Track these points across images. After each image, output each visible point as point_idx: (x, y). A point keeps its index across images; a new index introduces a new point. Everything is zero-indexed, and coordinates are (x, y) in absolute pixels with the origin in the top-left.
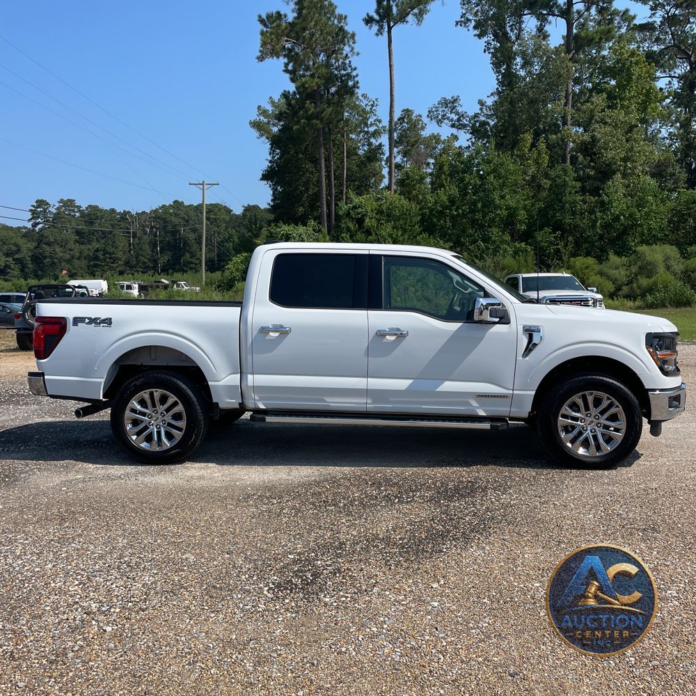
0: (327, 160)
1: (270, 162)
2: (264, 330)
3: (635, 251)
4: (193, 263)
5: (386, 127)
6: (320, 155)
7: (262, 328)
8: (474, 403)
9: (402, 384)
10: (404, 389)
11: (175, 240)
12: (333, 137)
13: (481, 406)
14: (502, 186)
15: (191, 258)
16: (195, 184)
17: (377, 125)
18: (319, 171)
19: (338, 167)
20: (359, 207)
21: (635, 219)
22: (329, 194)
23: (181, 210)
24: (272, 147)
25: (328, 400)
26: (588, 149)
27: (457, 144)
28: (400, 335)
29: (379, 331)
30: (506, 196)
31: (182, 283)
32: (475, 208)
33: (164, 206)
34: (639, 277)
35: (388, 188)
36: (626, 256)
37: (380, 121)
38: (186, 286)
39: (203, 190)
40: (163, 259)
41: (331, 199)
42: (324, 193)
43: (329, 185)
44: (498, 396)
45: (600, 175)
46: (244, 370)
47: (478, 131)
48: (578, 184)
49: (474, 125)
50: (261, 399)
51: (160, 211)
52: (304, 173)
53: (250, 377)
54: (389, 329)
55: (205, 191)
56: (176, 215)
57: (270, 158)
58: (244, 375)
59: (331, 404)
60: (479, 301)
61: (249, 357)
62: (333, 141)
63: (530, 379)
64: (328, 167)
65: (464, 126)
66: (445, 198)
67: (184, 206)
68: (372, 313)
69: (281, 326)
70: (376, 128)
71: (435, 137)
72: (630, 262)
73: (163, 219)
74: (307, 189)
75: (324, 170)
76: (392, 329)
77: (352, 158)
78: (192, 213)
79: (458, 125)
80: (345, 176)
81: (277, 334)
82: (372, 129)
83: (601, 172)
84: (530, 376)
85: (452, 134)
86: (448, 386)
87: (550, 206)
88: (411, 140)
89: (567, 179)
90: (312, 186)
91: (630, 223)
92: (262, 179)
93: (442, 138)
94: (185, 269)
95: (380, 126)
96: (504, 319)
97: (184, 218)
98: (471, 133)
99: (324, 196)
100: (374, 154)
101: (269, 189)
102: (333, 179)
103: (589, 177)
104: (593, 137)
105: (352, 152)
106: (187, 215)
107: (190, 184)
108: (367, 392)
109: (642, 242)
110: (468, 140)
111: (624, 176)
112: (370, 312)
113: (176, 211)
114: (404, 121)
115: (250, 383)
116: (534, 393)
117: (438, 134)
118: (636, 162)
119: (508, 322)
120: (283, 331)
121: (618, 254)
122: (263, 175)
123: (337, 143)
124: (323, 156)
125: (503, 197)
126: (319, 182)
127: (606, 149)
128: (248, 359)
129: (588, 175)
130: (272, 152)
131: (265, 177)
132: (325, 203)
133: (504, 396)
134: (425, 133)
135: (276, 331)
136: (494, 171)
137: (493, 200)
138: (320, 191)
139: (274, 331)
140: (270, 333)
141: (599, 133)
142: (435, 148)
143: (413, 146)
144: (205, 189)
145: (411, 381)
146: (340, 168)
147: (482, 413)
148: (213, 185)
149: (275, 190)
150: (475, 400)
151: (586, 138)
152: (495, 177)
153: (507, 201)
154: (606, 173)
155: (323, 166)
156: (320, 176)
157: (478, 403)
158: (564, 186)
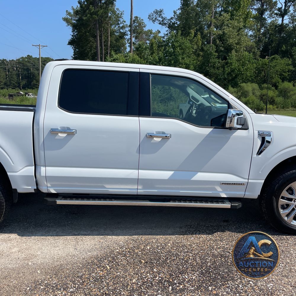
0: (101, 37)
1: (72, 36)
2: (54, 132)
3: (240, 86)
4: (37, 85)
5: (127, 25)
6: (97, 33)
7: (52, 129)
8: (219, 189)
9: (166, 175)
10: (167, 178)
11: (28, 73)
12: (103, 25)
13: (224, 191)
14: (183, 53)
15: (36, 82)
16: (35, 46)
17: (123, 24)
18: (97, 42)
19: (106, 40)
20: (116, 60)
21: (241, 71)
22: (101, 53)
23: (31, 60)
24: (73, 29)
25: (107, 186)
26: (221, 38)
27: (160, 35)
28: (165, 137)
29: (148, 134)
30: (184, 58)
31: (31, 94)
32: (171, 63)
33: (22, 58)
34: (241, 97)
35: (130, 52)
36: (236, 88)
37: (125, 22)
38: (33, 95)
39: (39, 49)
40: (23, 83)
41: (103, 56)
42: (99, 52)
43: (101, 49)
44: (237, 184)
45: (226, 50)
46: (38, 163)
47: (171, 27)
48: (217, 54)
49: (170, 24)
50: (52, 186)
51: (21, 60)
52: (90, 42)
53: (43, 169)
54: (156, 132)
55: (40, 49)
56: (29, 62)
57: (72, 34)
58: (37, 167)
59: (109, 190)
60: (230, 112)
61: (42, 153)
62: (103, 27)
63: (261, 172)
64: (101, 40)
65: (165, 24)
66: (157, 58)
67: (32, 58)
68: (143, 119)
69: (69, 129)
70: (123, 25)
71: (150, 31)
72: (238, 91)
73: (23, 64)
74: (91, 51)
75: (99, 41)
76: (158, 133)
77: (112, 36)
78: (36, 61)
79: (162, 23)
80: (109, 45)
81: (64, 135)
82: (121, 25)
83: (227, 49)
84: (262, 169)
85: (158, 30)
86: (201, 176)
87: (203, 64)
88: (139, 31)
89: (212, 51)
90: (93, 49)
91: (239, 73)
92: (68, 44)
93: (153, 32)
94: (33, 87)
95: (125, 24)
96: (244, 126)
97: (32, 64)
98: (168, 28)
99: (99, 54)
100: (123, 35)
101: (72, 49)
102: (103, 46)
103: (221, 51)
104: (224, 32)
105: (112, 33)
106: (34, 62)
107: (33, 45)
108: (138, 181)
109: (243, 82)
110: (166, 31)
111: (236, 51)
112: (141, 119)
113: (28, 60)
114: (135, 22)
115: (43, 173)
116: (263, 181)
117: (151, 30)
118: (241, 45)
119: (247, 129)
120: (70, 132)
121: (233, 87)
122: (69, 42)
123: (106, 28)
124: (98, 34)
125: (183, 58)
126: (97, 47)
127: (229, 38)
128: (40, 154)
129: (221, 50)
130: (73, 31)
131: (70, 43)
132: (99, 57)
133: (241, 184)
134: (146, 29)
135: (64, 133)
136: (180, 46)
137: (179, 60)
138: (97, 52)
139: (61, 132)
140: (59, 134)
141: (226, 30)
142: (150, 36)
143: (139, 34)
144: (40, 48)
145: (172, 172)
146: (106, 41)
147: (224, 195)
148: (44, 46)
149: (75, 50)
150: (219, 186)
151: (221, 32)
152: (180, 49)
153: (185, 60)
154: (229, 49)
155: (98, 39)
156: (97, 44)
157: (221, 188)
158: (210, 54)
